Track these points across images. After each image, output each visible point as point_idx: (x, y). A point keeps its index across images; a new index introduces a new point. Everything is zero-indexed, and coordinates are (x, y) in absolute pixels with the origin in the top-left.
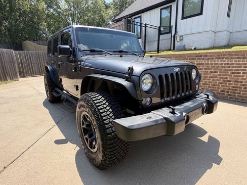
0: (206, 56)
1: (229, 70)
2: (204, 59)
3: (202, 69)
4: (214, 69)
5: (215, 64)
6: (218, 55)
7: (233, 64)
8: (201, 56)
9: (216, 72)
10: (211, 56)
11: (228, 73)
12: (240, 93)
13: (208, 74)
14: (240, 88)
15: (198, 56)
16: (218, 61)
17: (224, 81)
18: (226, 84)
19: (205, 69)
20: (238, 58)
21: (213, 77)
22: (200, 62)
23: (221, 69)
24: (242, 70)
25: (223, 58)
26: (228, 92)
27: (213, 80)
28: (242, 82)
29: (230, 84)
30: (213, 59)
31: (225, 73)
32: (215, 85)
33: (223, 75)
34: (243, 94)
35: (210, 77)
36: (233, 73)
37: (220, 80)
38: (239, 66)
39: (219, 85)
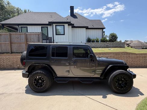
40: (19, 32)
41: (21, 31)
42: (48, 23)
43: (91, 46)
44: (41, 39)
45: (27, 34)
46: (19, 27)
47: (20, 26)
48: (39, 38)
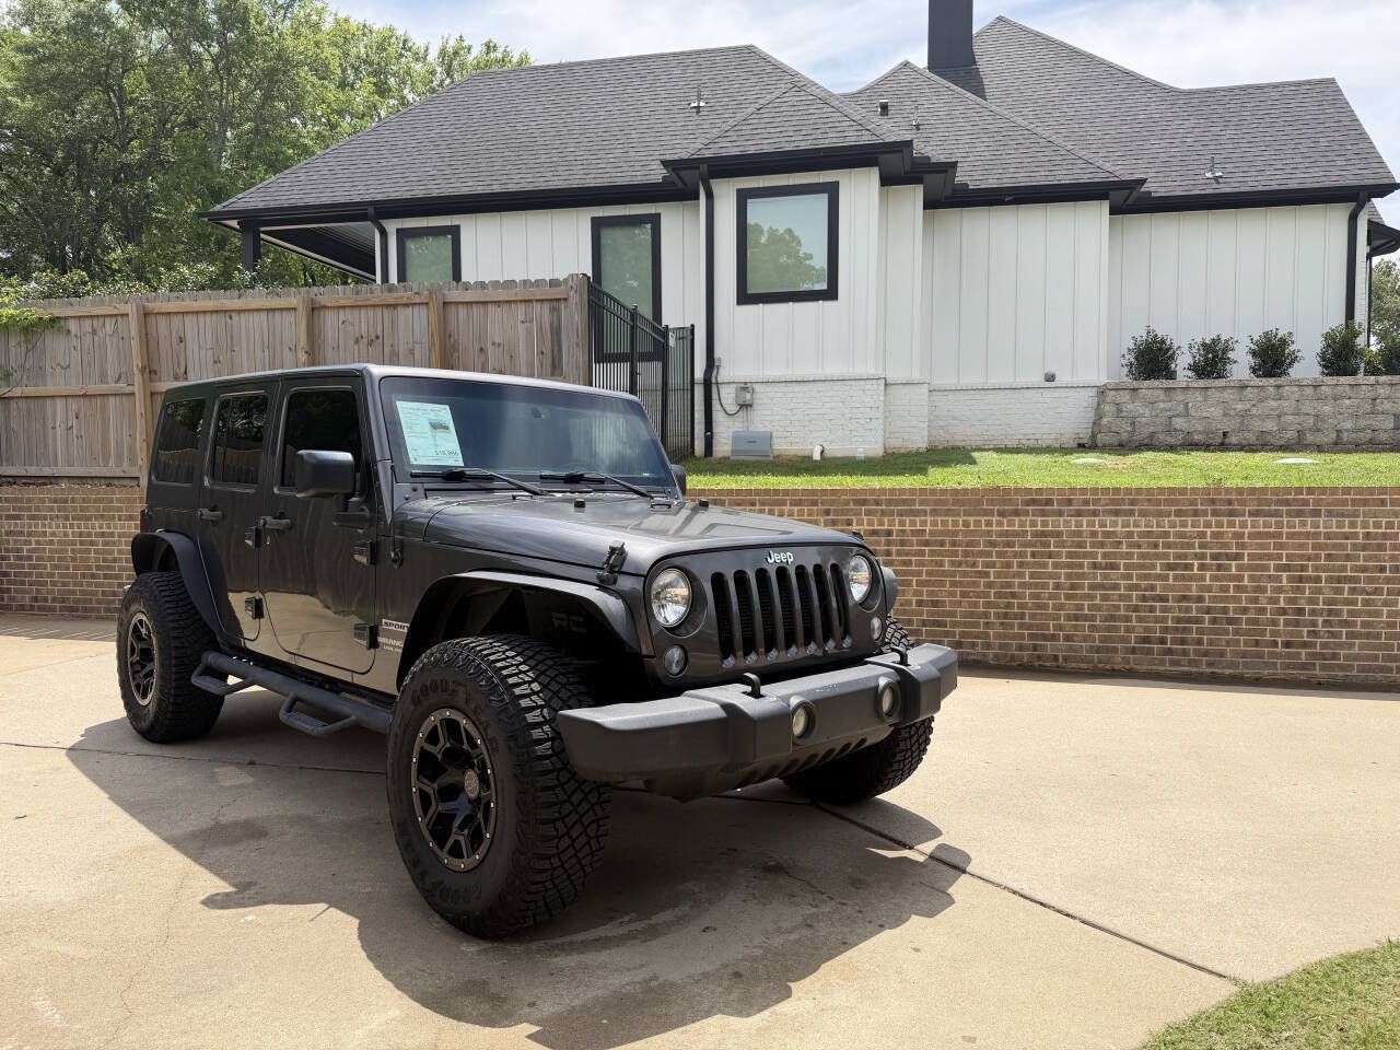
0: (1069, 502)
1: (1157, 556)
2: (1060, 514)
3: (1058, 555)
4: (1105, 556)
5: (1107, 534)
6: (1113, 502)
7: (1166, 534)
8: (1049, 502)
9: (1113, 566)
10: (1086, 502)
11: (1153, 567)
12: (1200, 642)
13: (1083, 576)
14: (1198, 621)
15: (1034, 502)
16: (1114, 524)
17: (1144, 598)
18: (1152, 609)
19: (1070, 555)
20: (1179, 513)
21: (1102, 587)
22: (1044, 524)
23: (1129, 555)
24: (1196, 556)
25: (1131, 513)
26: (1163, 641)
27: (1105, 598)
28: (1200, 599)
29: (1164, 610)
30: (1095, 513)
31: (1142, 567)
32: (1112, 618)
33: (1140, 577)
34: (1211, 643)
35: (1092, 587)
36: (1171, 567)
37: (1129, 598)
38: (1185, 540)
39: (1128, 619)
40: (385, 278)
41: (402, 277)
42: (657, 174)
43: (1179, 422)
44: (574, 350)
45: (455, 295)
46: (384, 233)
47: (392, 226)
48: (556, 332)
